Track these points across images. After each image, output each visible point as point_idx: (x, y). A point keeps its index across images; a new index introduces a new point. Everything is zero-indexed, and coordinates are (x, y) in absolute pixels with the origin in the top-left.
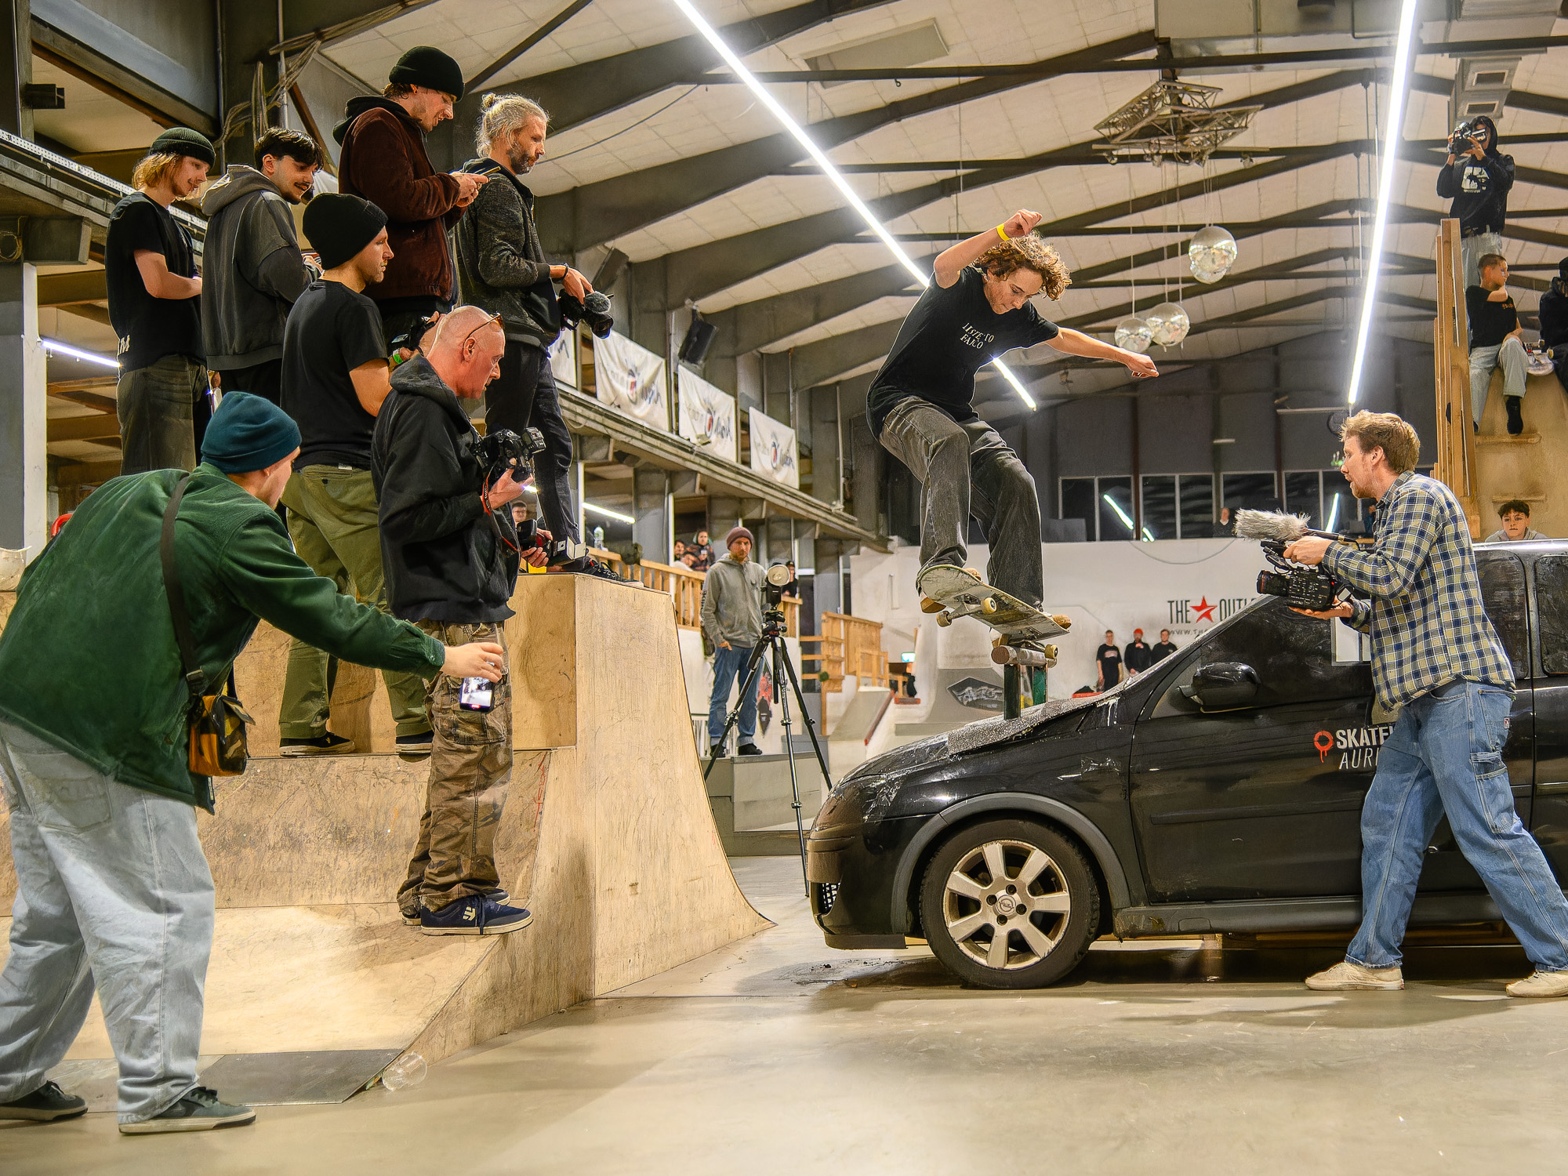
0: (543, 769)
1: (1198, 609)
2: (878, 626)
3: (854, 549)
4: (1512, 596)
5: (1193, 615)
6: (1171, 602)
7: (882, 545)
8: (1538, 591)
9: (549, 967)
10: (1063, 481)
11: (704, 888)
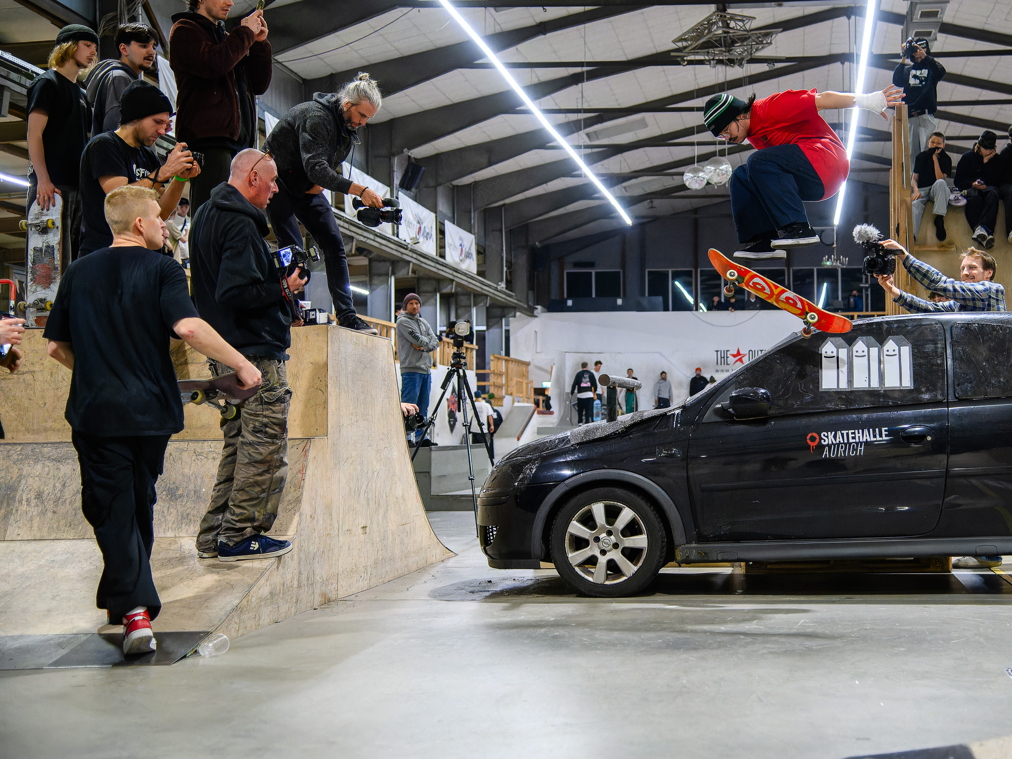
0: (305, 451)
1: (734, 356)
2: (527, 364)
3: (513, 314)
4: (936, 348)
5: (731, 360)
6: (717, 351)
7: (530, 312)
8: (953, 345)
9: (308, 578)
10: (650, 273)
11: (410, 531)
